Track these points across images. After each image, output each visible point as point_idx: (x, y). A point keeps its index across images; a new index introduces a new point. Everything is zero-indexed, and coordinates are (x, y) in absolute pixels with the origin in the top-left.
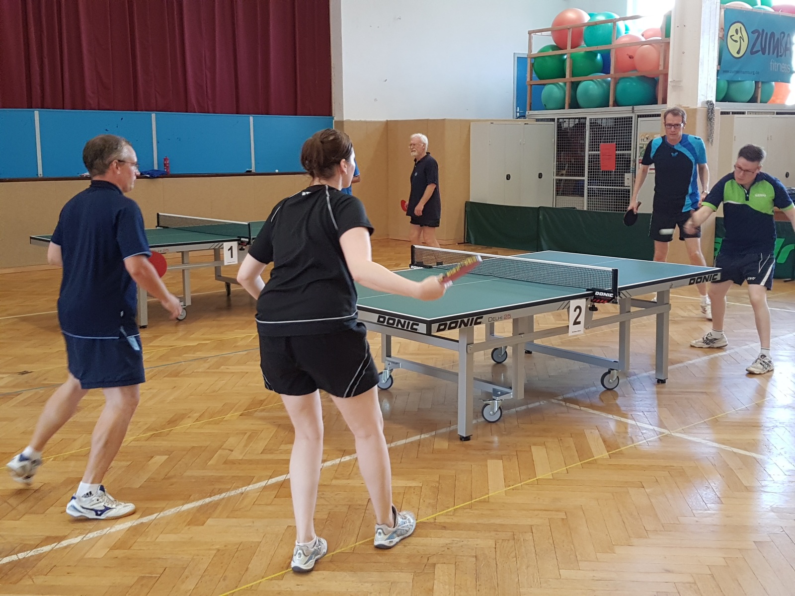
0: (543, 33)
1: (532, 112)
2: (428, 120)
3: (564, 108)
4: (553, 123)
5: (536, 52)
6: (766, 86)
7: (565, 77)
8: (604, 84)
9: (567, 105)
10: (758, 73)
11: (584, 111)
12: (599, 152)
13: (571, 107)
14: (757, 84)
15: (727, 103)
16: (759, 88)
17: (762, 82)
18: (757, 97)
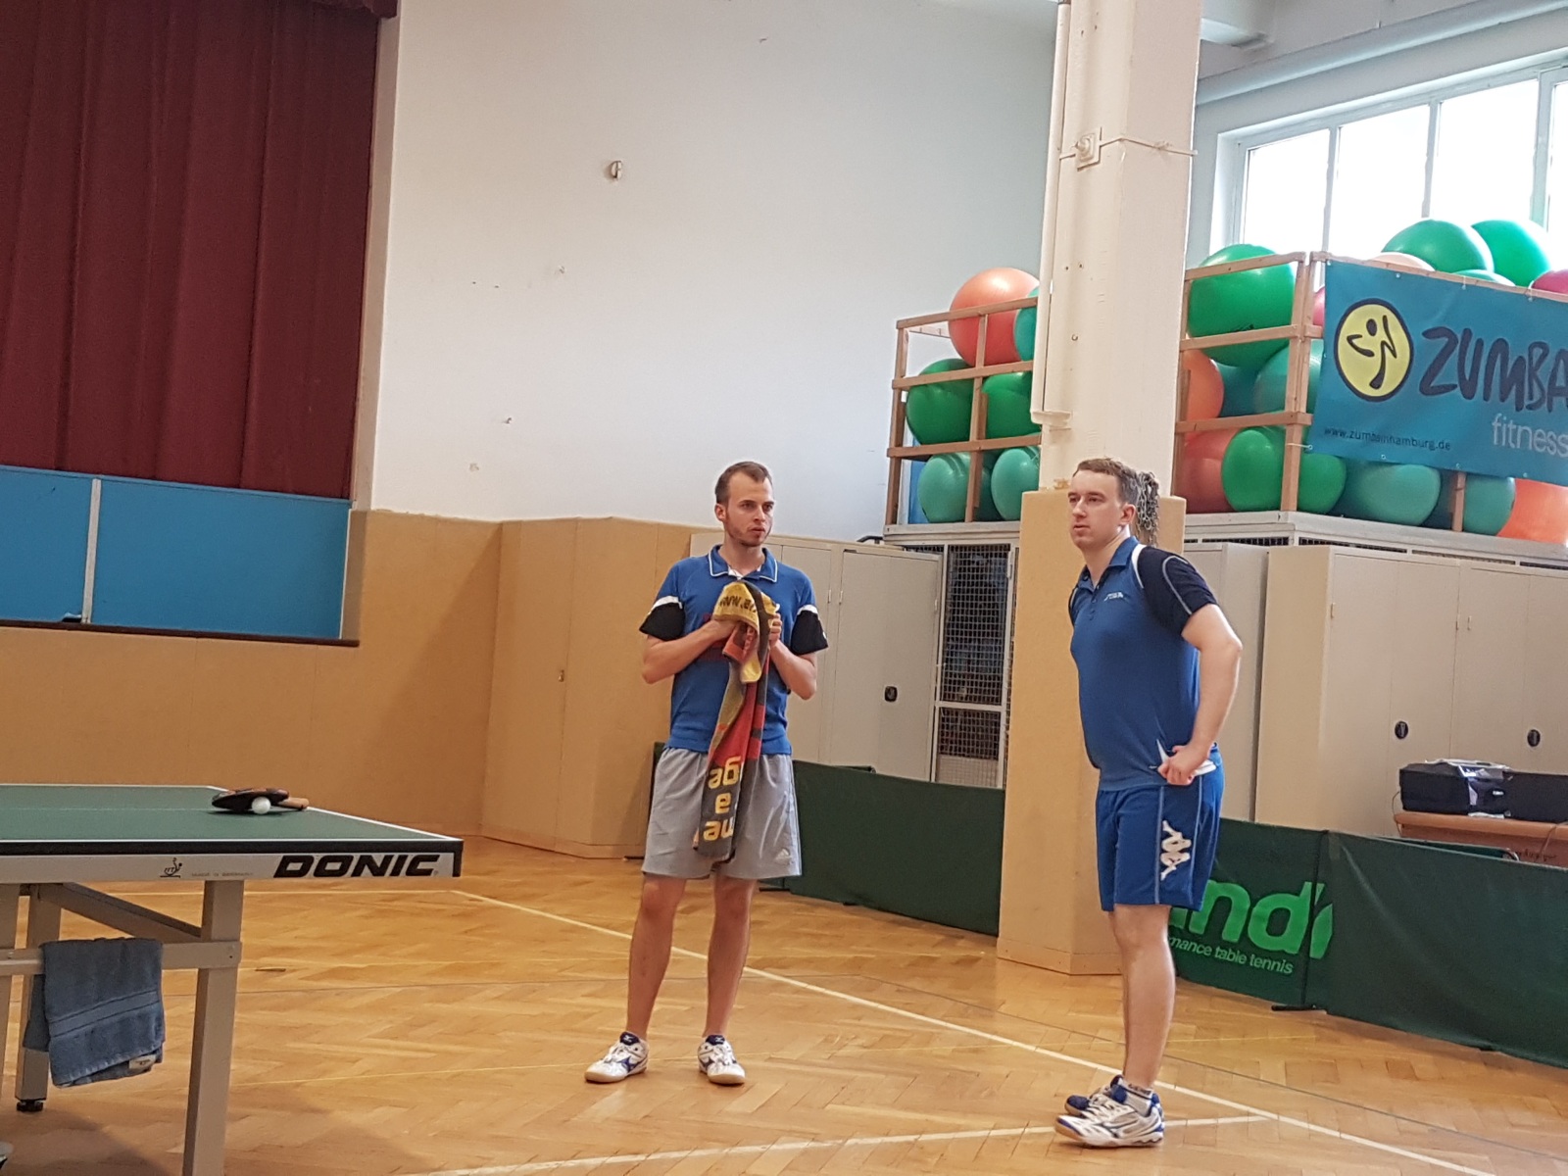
2: (576, 521)
3: (962, 519)
4: (939, 557)
5: (917, 374)
6: (1478, 486)
7: (968, 439)
9: (969, 512)
10: (1448, 447)
14: (1447, 478)
15: (1341, 520)
16: (1457, 490)
17: (1468, 475)
18: (1451, 516)
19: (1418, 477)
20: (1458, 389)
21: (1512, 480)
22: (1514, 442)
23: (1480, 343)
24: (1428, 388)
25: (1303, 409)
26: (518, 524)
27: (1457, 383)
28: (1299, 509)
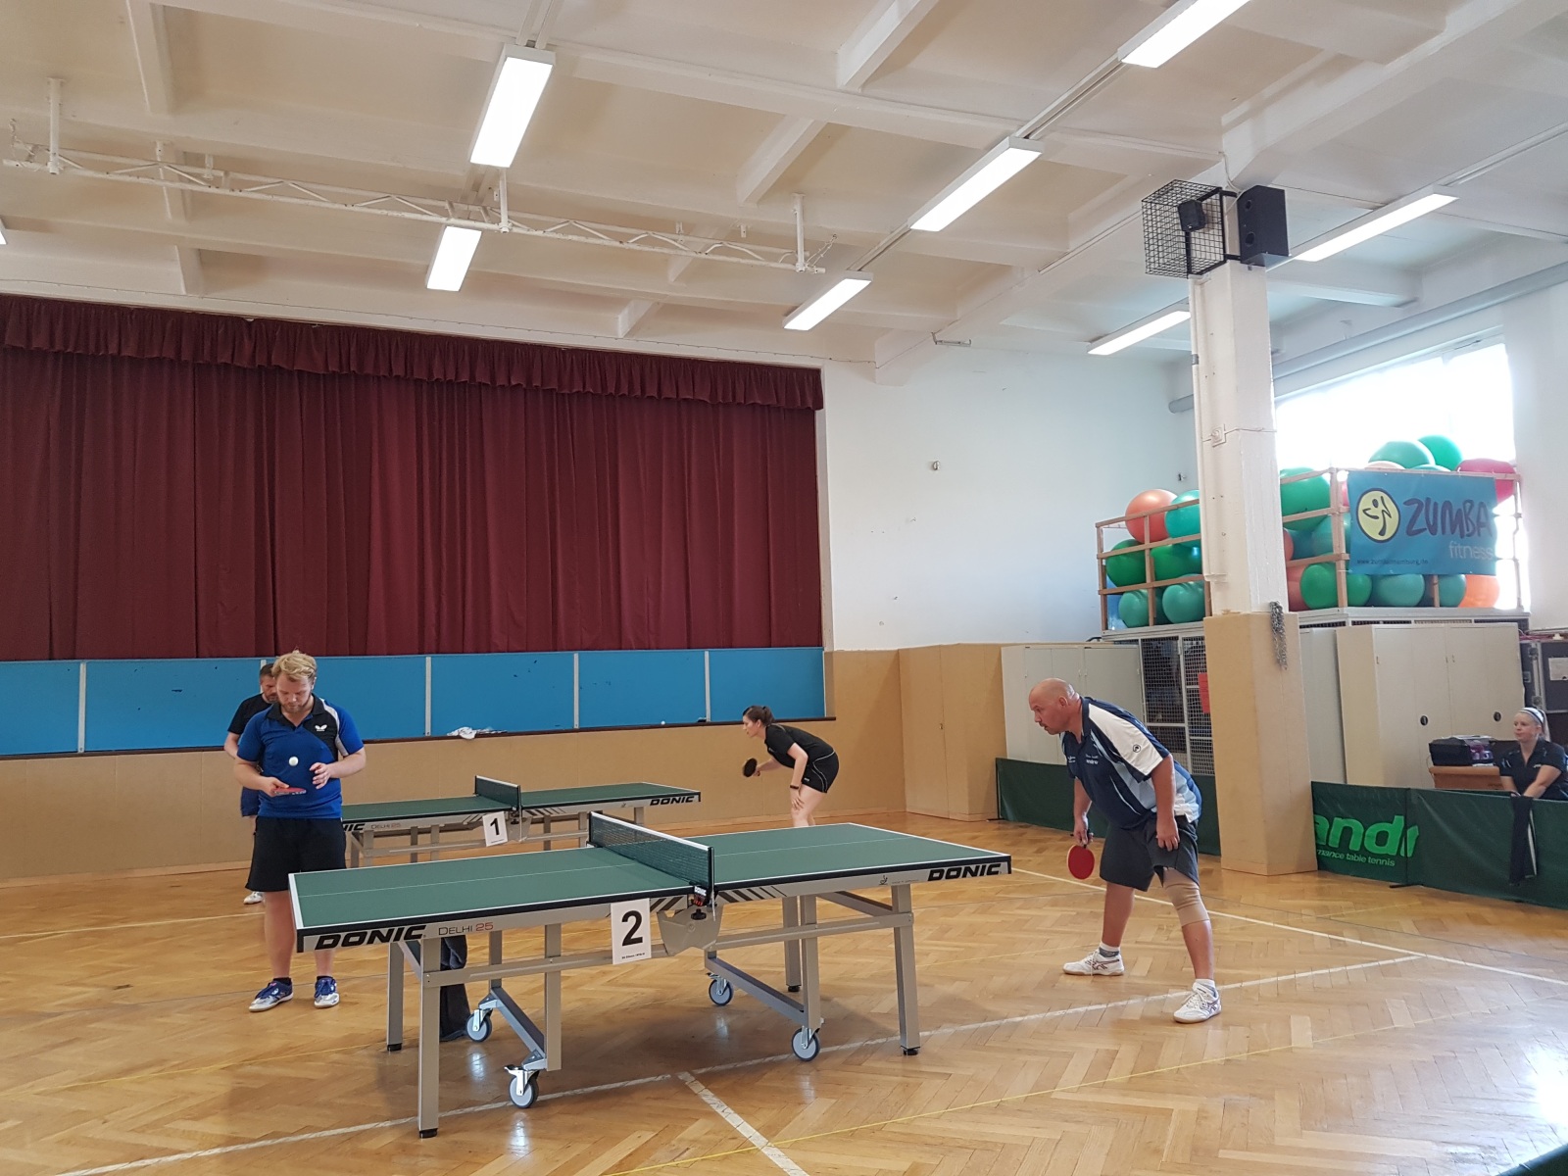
0: (1117, 524)
2: (940, 646)
3: (1147, 625)
4: (1135, 646)
6: (1449, 582)
7: (1145, 582)
8: (1198, 589)
9: (1151, 621)
10: (1426, 562)
11: (1174, 628)
12: (1198, 687)
13: (1158, 623)
14: (1428, 578)
15: (1372, 609)
16: (1434, 584)
17: (1439, 576)
18: (1433, 599)
19: (1413, 581)
20: (1427, 530)
21: (1463, 576)
22: (1462, 554)
24: (1411, 532)
25: (1344, 551)
26: (908, 650)
27: (1426, 528)
28: (1349, 605)
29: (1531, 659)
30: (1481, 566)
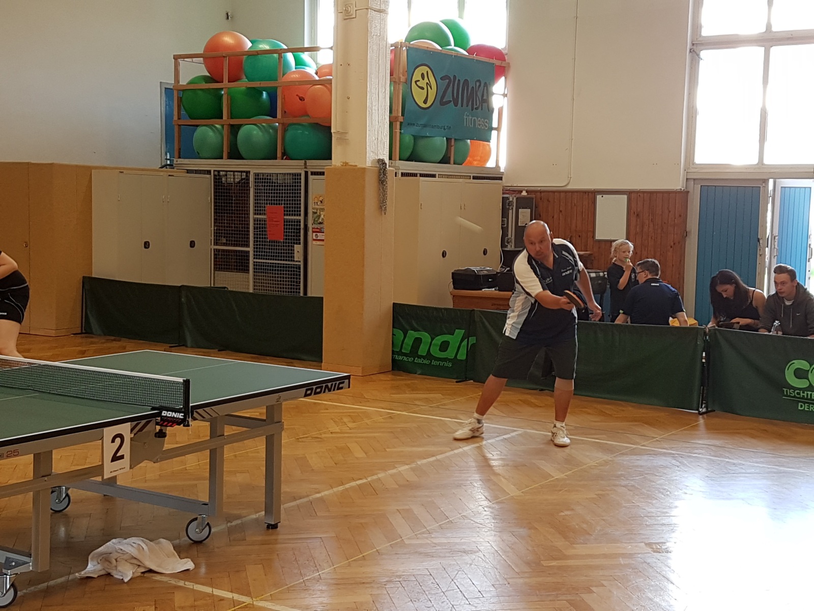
0: (194, 59)
1: (180, 161)
3: (222, 158)
4: (210, 176)
6: (460, 144)
8: (271, 131)
9: (225, 155)
10: (450, 129)
11: (247, 163)
12: (265, 217)
13: (230, 157)
14: (448, 140)
16: (452, 146)
17: (455, 139)
18: (450, 158)
19: (440, 142)
20: (452, 102)
21: (469, 141)
22: (471, 124)
23: (459, 80)
24: (443, 102)
27: (451, 100)
29: (509, 209)
30: (483, 133)
